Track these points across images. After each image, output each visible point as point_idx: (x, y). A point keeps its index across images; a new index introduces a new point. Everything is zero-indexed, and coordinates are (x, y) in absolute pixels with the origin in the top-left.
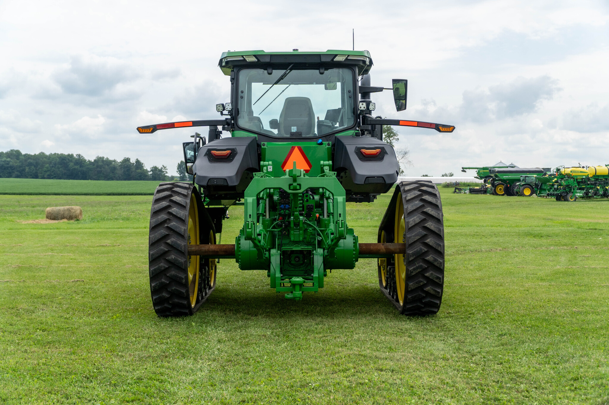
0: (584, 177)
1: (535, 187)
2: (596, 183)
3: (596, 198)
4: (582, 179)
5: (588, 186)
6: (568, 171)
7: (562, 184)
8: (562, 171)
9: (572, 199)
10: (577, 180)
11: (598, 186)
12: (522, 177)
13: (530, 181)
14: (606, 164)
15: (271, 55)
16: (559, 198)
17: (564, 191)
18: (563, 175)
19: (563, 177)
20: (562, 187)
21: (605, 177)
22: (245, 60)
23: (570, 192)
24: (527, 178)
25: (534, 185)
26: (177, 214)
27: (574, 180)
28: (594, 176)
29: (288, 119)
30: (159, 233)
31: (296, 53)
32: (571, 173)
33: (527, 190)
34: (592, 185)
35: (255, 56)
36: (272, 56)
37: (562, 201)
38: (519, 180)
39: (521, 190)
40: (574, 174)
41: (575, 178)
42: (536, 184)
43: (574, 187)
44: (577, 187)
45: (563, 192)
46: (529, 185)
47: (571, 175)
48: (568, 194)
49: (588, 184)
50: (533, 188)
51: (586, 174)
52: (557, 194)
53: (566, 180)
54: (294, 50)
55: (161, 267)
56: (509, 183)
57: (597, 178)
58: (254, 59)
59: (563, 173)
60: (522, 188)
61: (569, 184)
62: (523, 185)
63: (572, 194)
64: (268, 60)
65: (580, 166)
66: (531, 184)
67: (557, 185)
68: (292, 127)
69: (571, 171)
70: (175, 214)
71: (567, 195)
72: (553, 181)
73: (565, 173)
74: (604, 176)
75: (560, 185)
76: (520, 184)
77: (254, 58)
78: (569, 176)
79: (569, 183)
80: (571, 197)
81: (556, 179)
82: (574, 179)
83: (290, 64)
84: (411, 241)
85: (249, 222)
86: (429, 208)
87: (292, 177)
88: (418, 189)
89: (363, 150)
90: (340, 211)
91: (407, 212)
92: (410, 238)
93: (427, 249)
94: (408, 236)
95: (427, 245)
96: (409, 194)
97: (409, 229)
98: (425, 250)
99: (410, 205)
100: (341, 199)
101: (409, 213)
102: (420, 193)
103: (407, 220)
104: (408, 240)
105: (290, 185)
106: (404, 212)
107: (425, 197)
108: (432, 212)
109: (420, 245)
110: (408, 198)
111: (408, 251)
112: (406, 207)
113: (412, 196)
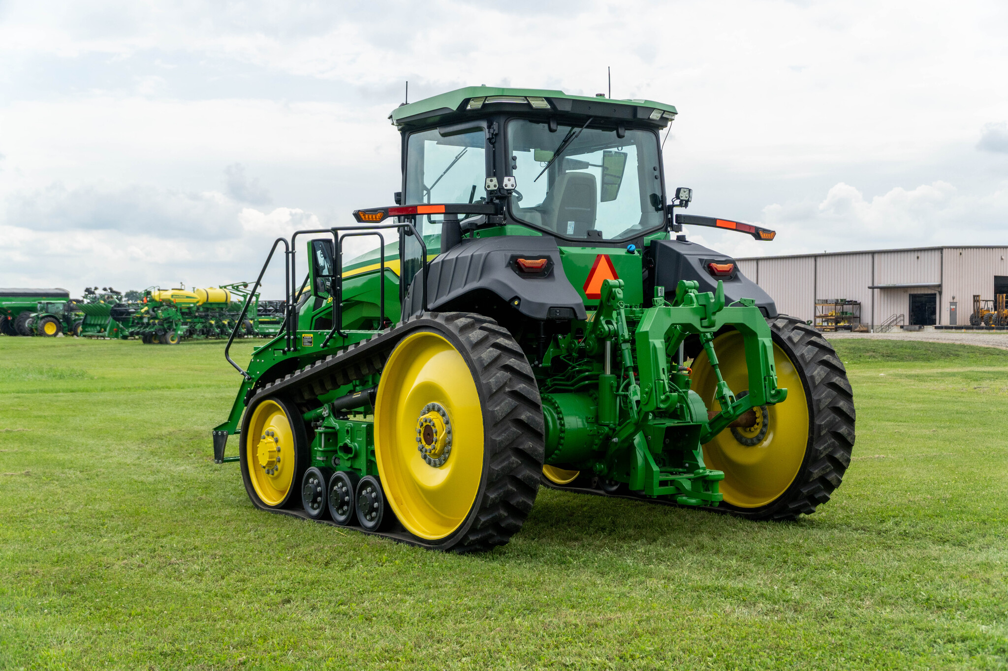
0: (192, 305)
1: (63, 321)
2: (208, 315)
3: (197, 339)
4: (189, 308)
5: (196, 320)
6: (167, 295)
7: (159, 317)
8: (155, 294)
9: (173, 340)
10: (181, 309)
11: (211, 319)
12: (40, 303)
13: (53, 311)
14: (221, 286)
15: (574, 101)
16: (148, 339)
17: (161, 327)
18: (156, 301)
19: (157, 305)
20: (157, 321)
21: (220, 306)
22: (529, 105)
23: (170, 330)
24: (49, 306)
25: (61, 317)
26: (520, 368)
27: (177, 311)
28: (204, 303)
29: (566, 208)
30: (507, 403)
31: (600, 99)
32: (172, 299)
33: (50, 326)
34: (202, 318)
35: (549, 100)
36: (577, 102)
37: (154, 343)
38: (33, 309)
39: (40, 325)
40: (178, 300)
41: (179, 306)
42: (64, 316)
43: (177, 321)
44: (182, 321)
45: (160, 330)
46: (53, 318)
47: (173, 302)
48: (167, 332)
49: (196, 317)
50: (60, 323)
51: (195, 301)
52: (150, 332)
53: (165, 310)
54: (597, 95)
55: (513, 463)
56: (11, 314)
57: (209, 306)
58: (545, 105)
59: (157, 299)
60: (41, 322)
61: (168, 316)
62: (43, 318)
63: (173, 333)
64: (567, 108)
65: (183, 288)
66: (57, 316)
67: (149, 318)
68: (569, 222)
69: (172, 296)
70: (518, 369)
71: (165, 335)
72: (143, 311)
73: (162, 297)
74: (219, 304)
75: (155, 318)
76: (37, 316)
77: (546, 102)
78: (169, 304)
79: (168, 314)
80: (173, 337)
81: (146, 308)
82: (176, 307)
83: (589, 117)
84: (822, 406)
85: (663, 380)
86: (828, 356)
87: (704, 306)
88: (791, 327)
89: (714, 265)
90: (771, 361)
91: (805, 362)
92: (819, 401)
93: (840, 417)
94: (815, 397)
95: (838, 411)
96: (792, 334)
97: (815, 387)
98: (838, 419)
99: (805, 352)
100: (768, 342)
101: (807, 364)
102: (803, 333)
103: (808, 374)
104: (818, 405)
105: (702, 319)
106: (797, 361)
107: (814, 338)
108: (834, 362)
109: (829, 411)
110: (796, 340)
111: (817, 422)
112: (797, 353)
113: (796, 336)
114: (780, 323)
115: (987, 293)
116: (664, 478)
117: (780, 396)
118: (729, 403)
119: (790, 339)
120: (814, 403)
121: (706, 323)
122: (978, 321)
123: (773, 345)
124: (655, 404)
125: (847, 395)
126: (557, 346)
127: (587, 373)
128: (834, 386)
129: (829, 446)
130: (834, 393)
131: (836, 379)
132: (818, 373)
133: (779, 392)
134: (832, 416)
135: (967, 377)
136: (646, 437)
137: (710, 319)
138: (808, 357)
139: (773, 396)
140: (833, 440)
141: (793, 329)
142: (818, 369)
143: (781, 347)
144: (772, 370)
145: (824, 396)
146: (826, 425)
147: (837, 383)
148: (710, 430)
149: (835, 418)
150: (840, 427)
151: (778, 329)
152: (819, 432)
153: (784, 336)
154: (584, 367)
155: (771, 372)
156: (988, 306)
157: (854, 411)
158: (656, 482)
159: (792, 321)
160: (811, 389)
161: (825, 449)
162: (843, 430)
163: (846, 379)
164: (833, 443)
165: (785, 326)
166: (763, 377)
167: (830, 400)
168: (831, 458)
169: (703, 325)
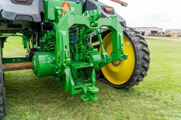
84: (140, 58)
85: (65, 52)
86: (143, 40)
87: (92, 16)
88: (131, 30)
89: (106, 8)
90: (122, 42)
91: (135, 42)
92: (139, 56)
93: (145, 61)
94: (137, 55)
95: (145, 59)
96: (131, 33)
97: (138, 51)
98: (145, 62)
99: (135, 39)
100: (121, 34)
101: (135, 43)
102: (135, 32)
103: (135, 46)
104: (138, 57)
105: (91, 23)
106: (132, 42)
107: (138, 34)
108: (144, 42)
109: (142, 59)
110: (132, 35)
111: (138, 63)
112: (132, 39)
113: (132, 33)
114: (127, 29)
115: (150, 32)
116: (77, 87)
117: (125, 57)
118: (105, 58)
119: (130, 34)
120: (137, 57)
121: (92, 24)
122: (149, 35)
123: (124, 35)
124: (61, 64)
125: (148, 53)
126: (47, 34)
127: (53, 45)
128: (144, 50)
129: (141, 71)
130: (144, 53)
131: (145, 48)
132: (139, 46)
133: (124, 56)
134: (143, 61)
135: (151, 42)
136: (71, 70)
137: (94, 22)
138: (136, 40)
139: (122, 57)
140: (142, 69)
141: (131, 31)
142: (139, 45)
143: (127, 37)
144: (122, 46)
145: (141, 54)
146: (141, 64)
147: (145, 49)
148: (98, 67)
149: (144, 62)
150: (145, 64)
151: (127, 31)
152: (138, 66)
153: (128, 33)
154: (52, 43)
155: (122, 47)
156: (150, 34)
157: (150, 59)
158: (73, 89)
159: (131, 29)
160: (136, 51)
161: (139, 72)
162: (146, 65)
163: (148, 48)
164: (142, 70)
165: (129, 30)
166: (118, 49)
167: (142, 55)
168: (141, 74)
169: (91, 25)
